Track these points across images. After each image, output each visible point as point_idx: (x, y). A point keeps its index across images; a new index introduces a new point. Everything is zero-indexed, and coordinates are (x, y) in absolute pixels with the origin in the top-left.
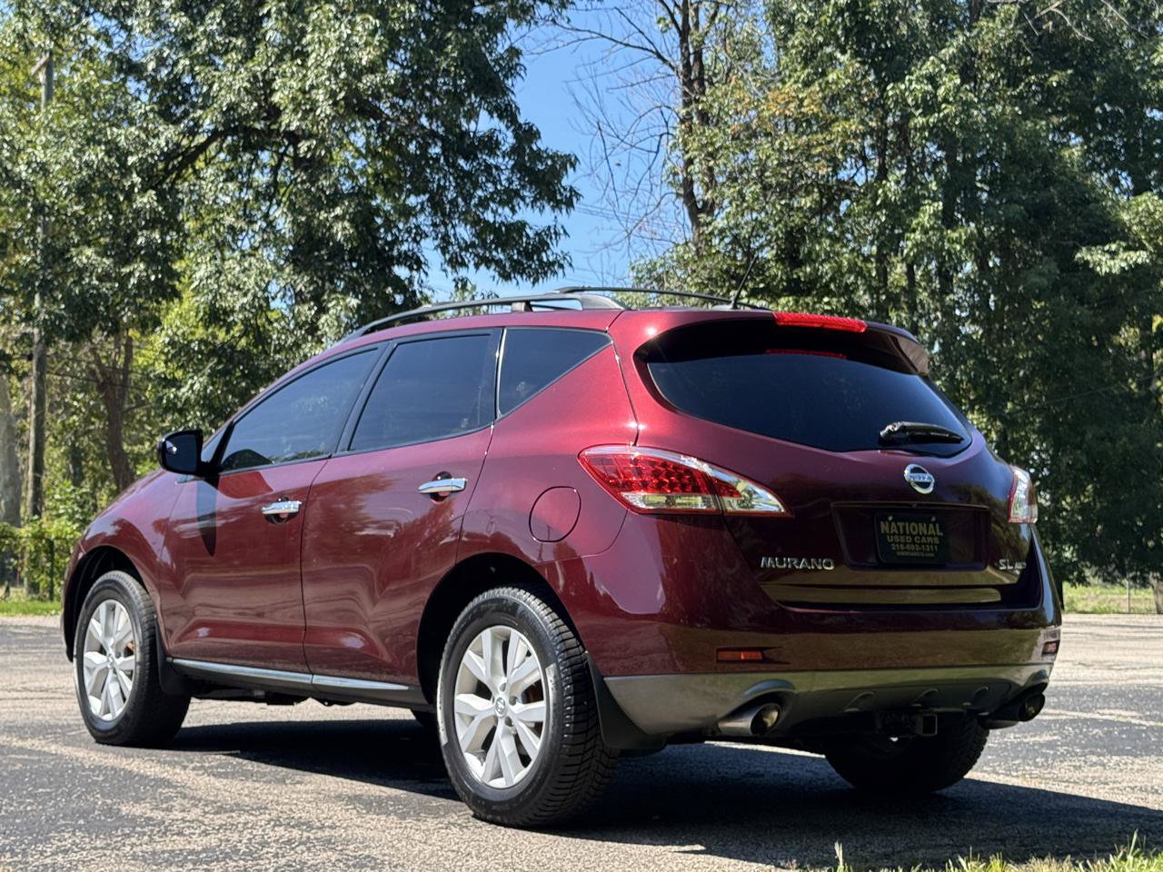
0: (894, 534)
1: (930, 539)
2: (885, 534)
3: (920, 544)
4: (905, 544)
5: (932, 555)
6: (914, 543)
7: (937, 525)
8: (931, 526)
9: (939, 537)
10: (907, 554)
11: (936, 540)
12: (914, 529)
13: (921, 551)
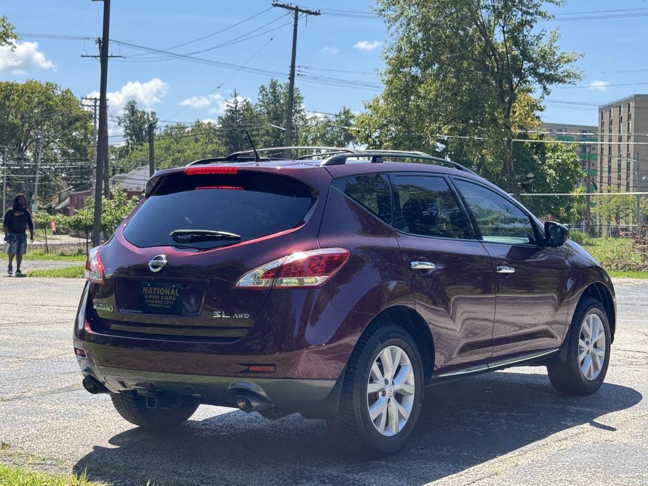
0: (150, 294)
1: (170, 298)
2: (145, 293)
3: (163, 300)
4: (154, 300)
5: (169, 307)
6: (160, 299)
7: (177, 290)
8: (173, 290)
9: (176, 297)
10: (154, 305)
11: (174, 299)
12: (162, 292)
13: (163, 304)
